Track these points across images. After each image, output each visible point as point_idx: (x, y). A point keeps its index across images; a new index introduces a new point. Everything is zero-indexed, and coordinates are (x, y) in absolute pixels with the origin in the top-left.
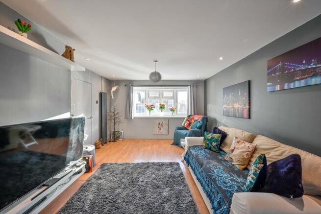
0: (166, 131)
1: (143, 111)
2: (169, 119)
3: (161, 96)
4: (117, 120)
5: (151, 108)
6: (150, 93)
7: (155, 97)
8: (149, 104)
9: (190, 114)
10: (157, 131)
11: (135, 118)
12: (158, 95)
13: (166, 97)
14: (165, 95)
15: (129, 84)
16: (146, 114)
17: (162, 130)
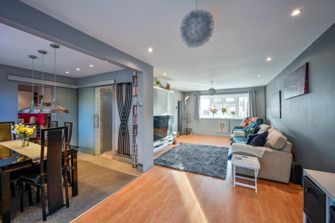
0: (228, 130)
1: (209, 113)
2: (229, 121)
3: (224, 102)
4: (188, 120)
5: (214, 111)
6: (214, 99)
7: (218, 103)
8: (213, 108)
9: (249, 116)
10: (219, 130)
11: (202, 119)
12: (221, 101)
13: (228, 102)
14: (227, 101)
15: (197, 94)
16: (211, 116)
17: (223, 129)
